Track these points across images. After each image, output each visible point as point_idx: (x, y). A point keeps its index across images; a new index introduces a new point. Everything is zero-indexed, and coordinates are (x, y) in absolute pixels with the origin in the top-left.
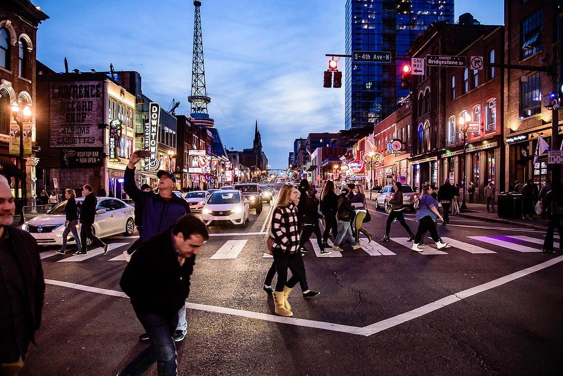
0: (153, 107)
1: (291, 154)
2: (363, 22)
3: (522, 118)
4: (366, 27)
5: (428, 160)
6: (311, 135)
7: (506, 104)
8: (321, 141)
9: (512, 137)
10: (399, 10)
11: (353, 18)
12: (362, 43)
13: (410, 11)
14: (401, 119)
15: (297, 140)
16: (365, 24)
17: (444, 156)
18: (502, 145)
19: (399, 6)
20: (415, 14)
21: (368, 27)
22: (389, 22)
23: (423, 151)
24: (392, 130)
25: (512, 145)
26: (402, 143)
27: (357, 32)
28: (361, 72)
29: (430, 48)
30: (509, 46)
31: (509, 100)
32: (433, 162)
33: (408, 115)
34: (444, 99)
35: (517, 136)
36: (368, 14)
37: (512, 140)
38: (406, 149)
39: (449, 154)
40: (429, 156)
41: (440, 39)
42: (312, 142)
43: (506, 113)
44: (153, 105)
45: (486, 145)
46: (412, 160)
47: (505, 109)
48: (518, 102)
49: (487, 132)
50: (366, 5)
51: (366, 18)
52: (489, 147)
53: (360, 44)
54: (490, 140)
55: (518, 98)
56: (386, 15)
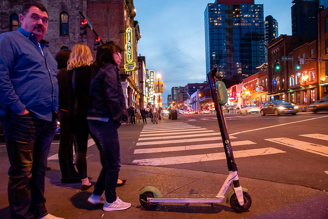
0: (151, 73)
1: (169, 96)
2: (215, 21)
3: (327, 76)
4: (217, 24)
5: (279, 94)
6: (189, 85)
7: (319, 71)
8: (194, 87)
9: (323, 83)
10: (234, 15)
11: (209, 20)
12: (215, 33)
13: (240, 15)
14: (262, 76)
15: (173, 88)
16: (216, 22)
17: (288, 92)
18: (318, 87)
19: (234, 12)
20: (243, 17)
21: (218, 24)
22: (229, 22)
23: (276, 90)
24: (256, 81)
25: (322, 86)
26: (263, 87)
27: (212, 27)
28: (215, 49)
29: (279, 45)
30: (320, 48)
31: (321, 69)
32: (282, 95)
33: (266, 74)
34: (287, 67)
35: (325, 83)
36: (218, 17)
37: (323, 85)
38: (265, 90)
39: (291, 91)
40: (280, 92)
41: (284, 42)
42: (189, 88)
43: (319, 74)
44: (151, 72)
45: (311, 87)
46: (269, 95)
47: (319, 72)
48: (325, 70)
49: (310, 82)
50: (216, 12)
51: (216, 19)
52: (312, 87)
53: (213, 34)
54: (312, 85)
55: (325, 69)
56: (227, 17)
